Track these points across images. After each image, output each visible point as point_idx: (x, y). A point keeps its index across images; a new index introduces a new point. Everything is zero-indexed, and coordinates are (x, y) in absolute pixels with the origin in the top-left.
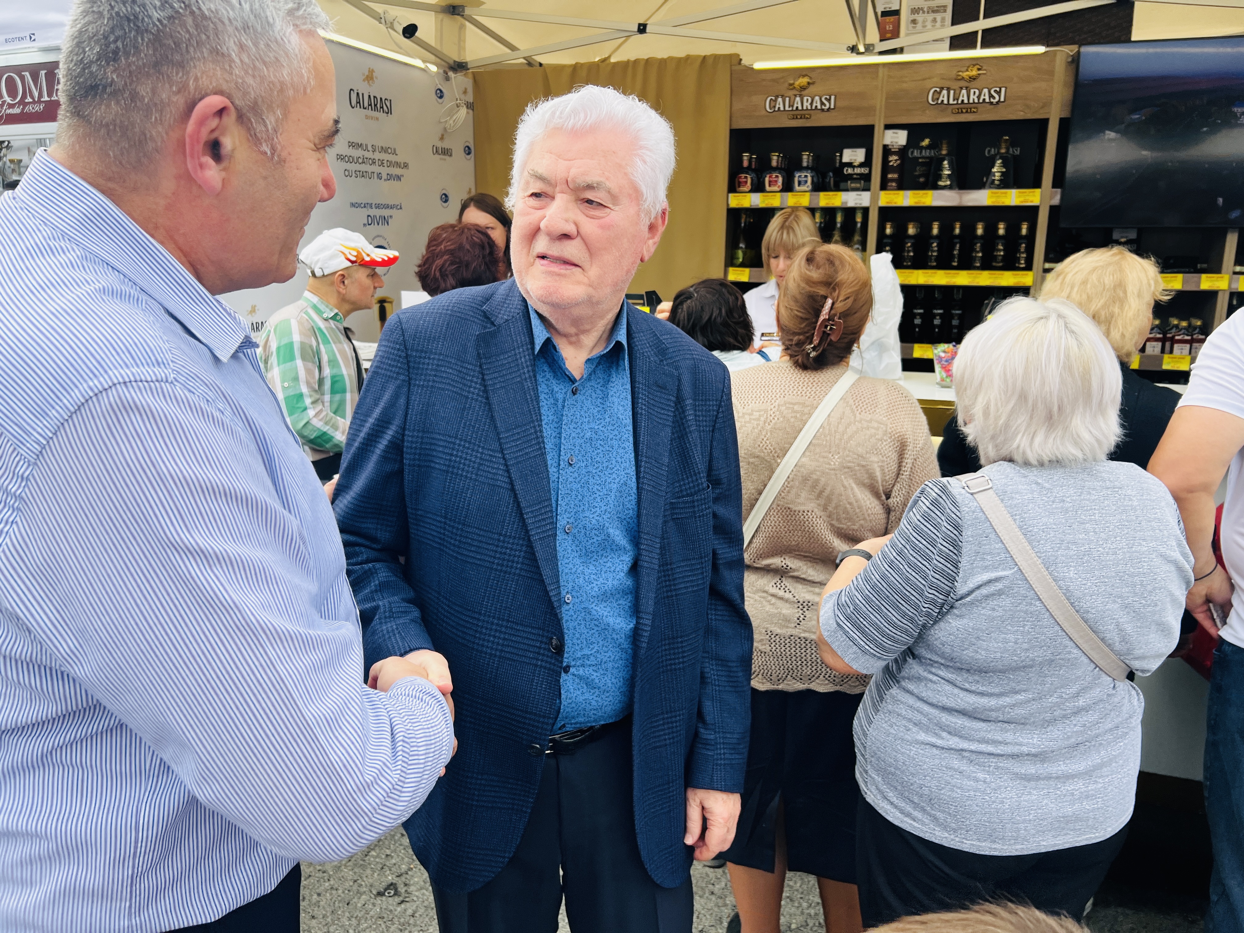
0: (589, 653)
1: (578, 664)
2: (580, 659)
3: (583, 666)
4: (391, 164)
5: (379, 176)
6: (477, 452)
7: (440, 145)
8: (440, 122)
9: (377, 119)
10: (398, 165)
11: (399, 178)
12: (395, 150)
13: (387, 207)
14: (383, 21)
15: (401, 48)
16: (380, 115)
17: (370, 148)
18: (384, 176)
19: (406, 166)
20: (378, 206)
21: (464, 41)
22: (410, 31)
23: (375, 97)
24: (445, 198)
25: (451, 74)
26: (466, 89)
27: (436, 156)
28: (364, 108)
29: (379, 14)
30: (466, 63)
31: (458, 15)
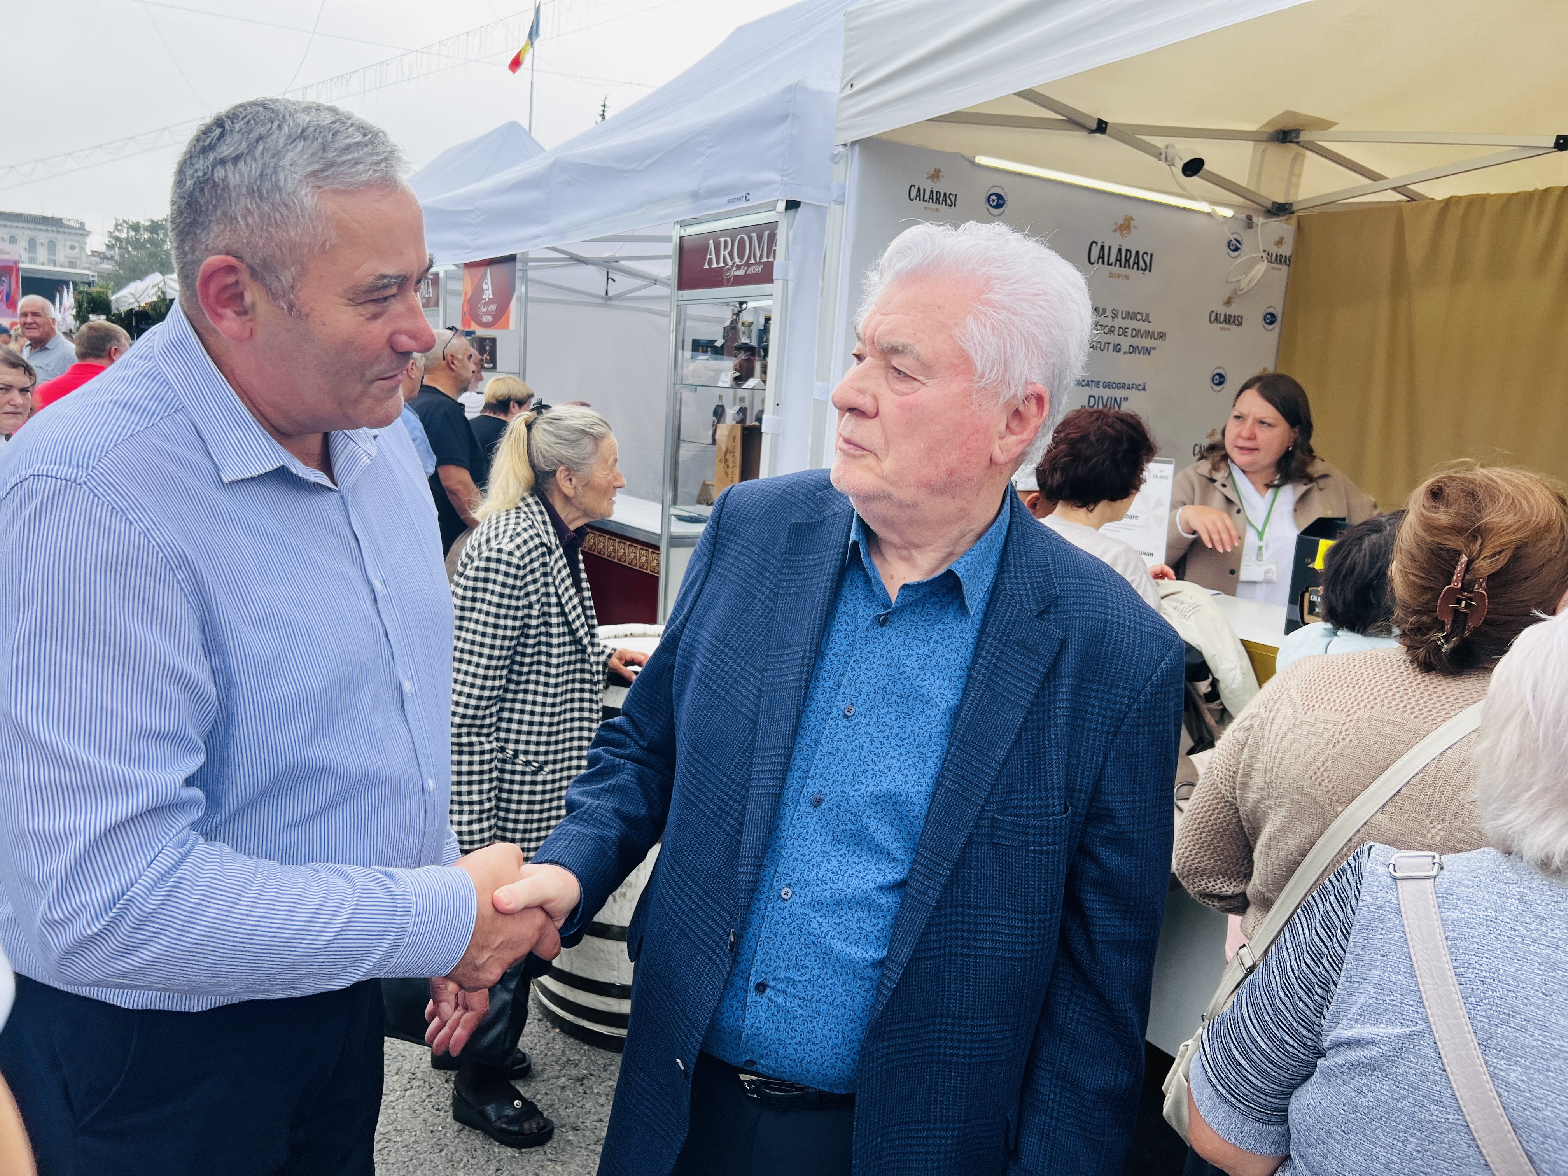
0: (798, 978)
1: (779, 986)
2: (782, 981)
3: (785, 992)
4: (1137, 333)
5: (1117, 348)
6: (739, 665)
7: (1223, 310)
8: (1227, 282)
9: (1127, 277)
10: (1149, 334)
11: (1148, 351)
12: (1148, 315)
13: (1123, 386)
14: (1163, 157)
15: (1184, 190)
16: (1134, 273)
17: (1109, 313)
18: (1125, 348)
19: (1162, 336)
20: (1107, 385)
21: (1299, 176)
22: (1193, 167)
23: (1127, 250)
24: (1220, 380)
25: (1259, 220)
26: (1282, 239)
27: (1215, 325)
28: (1109, 264)
29: (1160, 149)
30: (1291, 204)
31: (1291, 142)
